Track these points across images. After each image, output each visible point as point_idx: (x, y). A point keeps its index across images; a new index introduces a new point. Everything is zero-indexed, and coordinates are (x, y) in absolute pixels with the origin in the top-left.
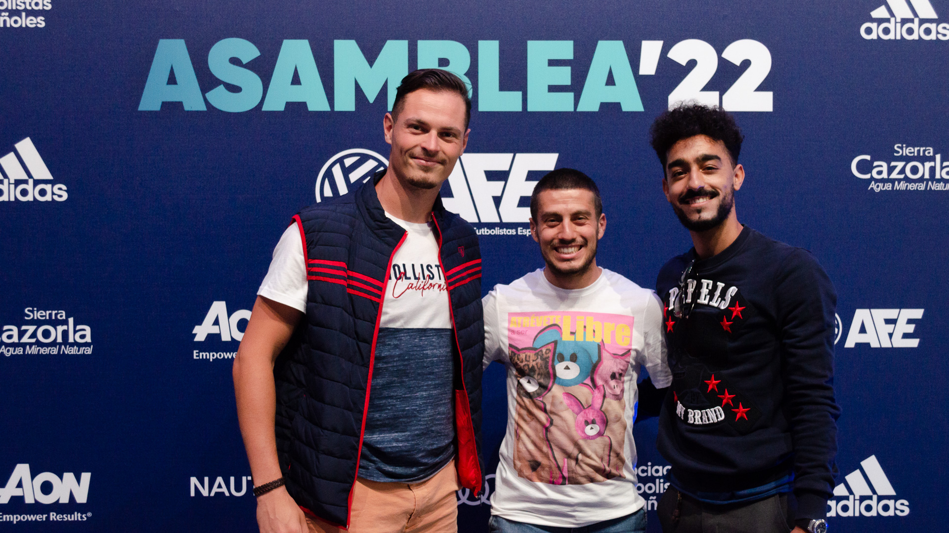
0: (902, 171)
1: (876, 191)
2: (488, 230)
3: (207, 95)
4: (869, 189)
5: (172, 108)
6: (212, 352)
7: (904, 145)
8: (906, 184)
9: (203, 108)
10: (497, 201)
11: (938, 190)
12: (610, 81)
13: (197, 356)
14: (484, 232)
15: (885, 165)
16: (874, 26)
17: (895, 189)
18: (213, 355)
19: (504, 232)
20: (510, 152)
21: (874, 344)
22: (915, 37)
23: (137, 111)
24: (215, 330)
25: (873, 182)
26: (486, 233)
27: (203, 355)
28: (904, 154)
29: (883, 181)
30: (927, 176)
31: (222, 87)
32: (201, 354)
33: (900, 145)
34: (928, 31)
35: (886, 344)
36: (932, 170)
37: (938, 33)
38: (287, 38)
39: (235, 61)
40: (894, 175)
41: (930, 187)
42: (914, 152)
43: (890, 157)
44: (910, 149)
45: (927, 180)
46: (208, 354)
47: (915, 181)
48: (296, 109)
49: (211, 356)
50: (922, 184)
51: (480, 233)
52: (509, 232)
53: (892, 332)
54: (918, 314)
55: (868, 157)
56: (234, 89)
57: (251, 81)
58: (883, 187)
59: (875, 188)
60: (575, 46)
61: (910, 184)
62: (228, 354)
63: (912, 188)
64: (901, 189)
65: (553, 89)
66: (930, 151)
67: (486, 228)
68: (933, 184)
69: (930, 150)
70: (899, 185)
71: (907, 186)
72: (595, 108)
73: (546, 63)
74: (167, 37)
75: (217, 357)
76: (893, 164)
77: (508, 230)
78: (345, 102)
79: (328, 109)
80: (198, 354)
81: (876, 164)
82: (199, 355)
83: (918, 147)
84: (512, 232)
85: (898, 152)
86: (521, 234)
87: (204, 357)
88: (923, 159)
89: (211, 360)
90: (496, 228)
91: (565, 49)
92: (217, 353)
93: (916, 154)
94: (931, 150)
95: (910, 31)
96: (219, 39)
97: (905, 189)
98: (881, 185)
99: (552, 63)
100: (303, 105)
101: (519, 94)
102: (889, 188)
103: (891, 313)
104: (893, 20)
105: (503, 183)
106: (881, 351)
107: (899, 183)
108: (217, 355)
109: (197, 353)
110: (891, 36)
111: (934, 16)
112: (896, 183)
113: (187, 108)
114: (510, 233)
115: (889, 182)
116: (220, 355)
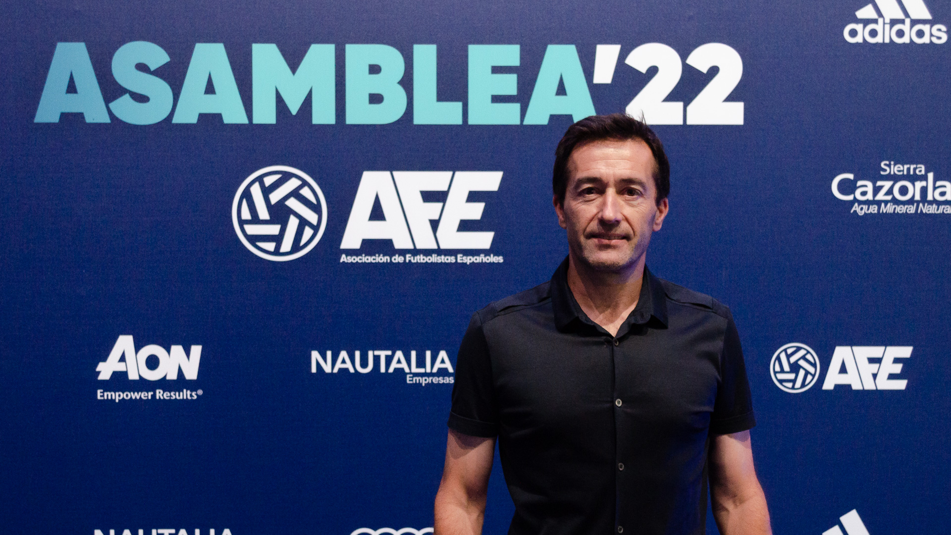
0: (890, 192)
1: (859, 214)
2: (425, 257)
3: (111, 105)
4: (852, 211)
5: (72, 120)
6: (118, 392)
7: (892, 163)
8: (894, 207)
9: (107, 120)
10: (435, 224)
11: (930, 214)
12: (561, 90)
13: (101, 396)
14: (420, 259)
15: (870, 185)
16: (859, 27)
17: (881, 211)
18: (119, 396)
19: (443, 259)
20: (449, 170)
21: (856, 386)
22: (906, 40)
23: (33, 122)
24: (121, 367)
25: (856, 204)
26: (422, 261)
27: (109, 395)
28: (892, 173)
29: (868, 203)
30: (918, 197)
31: (127, 96)
32: (106, 394)
33: (887, 162)
34: (920, 34)
35: (869, 385)
36: (924, 190)
37: (932, 35)
38: (199, 42)
39: (142, 67)
40: (880, 196)
41: (921, 208)
42: (903, 171)
43: (875, 176)
44: (899, 167)
45: (918, 202)
46: (113, 394)
47: (904, 203)
48: (211, 121)
49: (117, 396)
50: (912, 206)
51: (415, 261)
52: (447, 259)
53: (875, 372)
54: (906, 352)
55: (851, 176)
56: (141, 99)
57: (160, 90)
58: (868, 209)
59: (858, 210)
60: (522, 50)
61: (898, 205)
62: (136, 393)
63: (900, 211)
64: (888, 212)
65: (496, 99)
66: (921, 169)
67: (422, 255)
68: (924, 206)
69: (921, 167)
70: (885, 207)
71: (895, 209)
72: (545, 121)
73: (490, 70)
74: (65, 40)
75: (123, 398)
76: (879, 183)
77: (447, 257)
78: (265, 114)
79: (245, 121)
80: (102, 394)
81: (860, 183)
82: (104, 394)
83: (907, 164)
84: (451, 259)
85: (885, 170)
86: (461, 262)
87: (110, 398)
88: (913, 179)
89: (117, 401)
90: (433, 255)
91: (511, 54)
92: (123, 393)
93: (905, 173)
94: (923, 168)
95: (900, 33)
96: (123, 42)
97: (892, 212)
98: (865, 207)
99: (496, 70)
100: (219, 116)
101: (459, 105)
102: (874, 210)
103: (876, 351)
104: (880, 20)
105: (441, 205)
106: (864, 393)
107: (886, 206)
108: (123, 395)
109: (101, 392)
110: (879, 39)
111: (927, 16)
112: (883, 205)
113: (89, 119)
114: (449, 261)
115: (875, 204)
116: (127, 395)
